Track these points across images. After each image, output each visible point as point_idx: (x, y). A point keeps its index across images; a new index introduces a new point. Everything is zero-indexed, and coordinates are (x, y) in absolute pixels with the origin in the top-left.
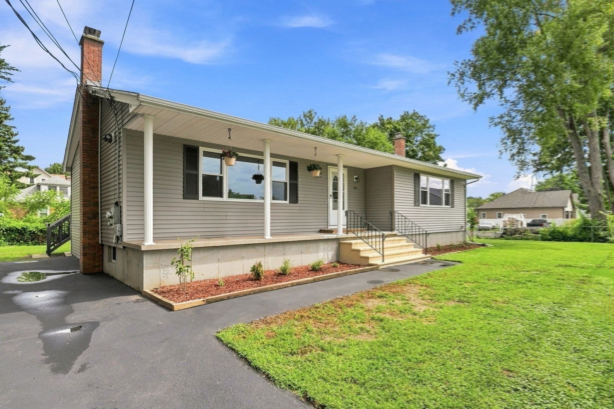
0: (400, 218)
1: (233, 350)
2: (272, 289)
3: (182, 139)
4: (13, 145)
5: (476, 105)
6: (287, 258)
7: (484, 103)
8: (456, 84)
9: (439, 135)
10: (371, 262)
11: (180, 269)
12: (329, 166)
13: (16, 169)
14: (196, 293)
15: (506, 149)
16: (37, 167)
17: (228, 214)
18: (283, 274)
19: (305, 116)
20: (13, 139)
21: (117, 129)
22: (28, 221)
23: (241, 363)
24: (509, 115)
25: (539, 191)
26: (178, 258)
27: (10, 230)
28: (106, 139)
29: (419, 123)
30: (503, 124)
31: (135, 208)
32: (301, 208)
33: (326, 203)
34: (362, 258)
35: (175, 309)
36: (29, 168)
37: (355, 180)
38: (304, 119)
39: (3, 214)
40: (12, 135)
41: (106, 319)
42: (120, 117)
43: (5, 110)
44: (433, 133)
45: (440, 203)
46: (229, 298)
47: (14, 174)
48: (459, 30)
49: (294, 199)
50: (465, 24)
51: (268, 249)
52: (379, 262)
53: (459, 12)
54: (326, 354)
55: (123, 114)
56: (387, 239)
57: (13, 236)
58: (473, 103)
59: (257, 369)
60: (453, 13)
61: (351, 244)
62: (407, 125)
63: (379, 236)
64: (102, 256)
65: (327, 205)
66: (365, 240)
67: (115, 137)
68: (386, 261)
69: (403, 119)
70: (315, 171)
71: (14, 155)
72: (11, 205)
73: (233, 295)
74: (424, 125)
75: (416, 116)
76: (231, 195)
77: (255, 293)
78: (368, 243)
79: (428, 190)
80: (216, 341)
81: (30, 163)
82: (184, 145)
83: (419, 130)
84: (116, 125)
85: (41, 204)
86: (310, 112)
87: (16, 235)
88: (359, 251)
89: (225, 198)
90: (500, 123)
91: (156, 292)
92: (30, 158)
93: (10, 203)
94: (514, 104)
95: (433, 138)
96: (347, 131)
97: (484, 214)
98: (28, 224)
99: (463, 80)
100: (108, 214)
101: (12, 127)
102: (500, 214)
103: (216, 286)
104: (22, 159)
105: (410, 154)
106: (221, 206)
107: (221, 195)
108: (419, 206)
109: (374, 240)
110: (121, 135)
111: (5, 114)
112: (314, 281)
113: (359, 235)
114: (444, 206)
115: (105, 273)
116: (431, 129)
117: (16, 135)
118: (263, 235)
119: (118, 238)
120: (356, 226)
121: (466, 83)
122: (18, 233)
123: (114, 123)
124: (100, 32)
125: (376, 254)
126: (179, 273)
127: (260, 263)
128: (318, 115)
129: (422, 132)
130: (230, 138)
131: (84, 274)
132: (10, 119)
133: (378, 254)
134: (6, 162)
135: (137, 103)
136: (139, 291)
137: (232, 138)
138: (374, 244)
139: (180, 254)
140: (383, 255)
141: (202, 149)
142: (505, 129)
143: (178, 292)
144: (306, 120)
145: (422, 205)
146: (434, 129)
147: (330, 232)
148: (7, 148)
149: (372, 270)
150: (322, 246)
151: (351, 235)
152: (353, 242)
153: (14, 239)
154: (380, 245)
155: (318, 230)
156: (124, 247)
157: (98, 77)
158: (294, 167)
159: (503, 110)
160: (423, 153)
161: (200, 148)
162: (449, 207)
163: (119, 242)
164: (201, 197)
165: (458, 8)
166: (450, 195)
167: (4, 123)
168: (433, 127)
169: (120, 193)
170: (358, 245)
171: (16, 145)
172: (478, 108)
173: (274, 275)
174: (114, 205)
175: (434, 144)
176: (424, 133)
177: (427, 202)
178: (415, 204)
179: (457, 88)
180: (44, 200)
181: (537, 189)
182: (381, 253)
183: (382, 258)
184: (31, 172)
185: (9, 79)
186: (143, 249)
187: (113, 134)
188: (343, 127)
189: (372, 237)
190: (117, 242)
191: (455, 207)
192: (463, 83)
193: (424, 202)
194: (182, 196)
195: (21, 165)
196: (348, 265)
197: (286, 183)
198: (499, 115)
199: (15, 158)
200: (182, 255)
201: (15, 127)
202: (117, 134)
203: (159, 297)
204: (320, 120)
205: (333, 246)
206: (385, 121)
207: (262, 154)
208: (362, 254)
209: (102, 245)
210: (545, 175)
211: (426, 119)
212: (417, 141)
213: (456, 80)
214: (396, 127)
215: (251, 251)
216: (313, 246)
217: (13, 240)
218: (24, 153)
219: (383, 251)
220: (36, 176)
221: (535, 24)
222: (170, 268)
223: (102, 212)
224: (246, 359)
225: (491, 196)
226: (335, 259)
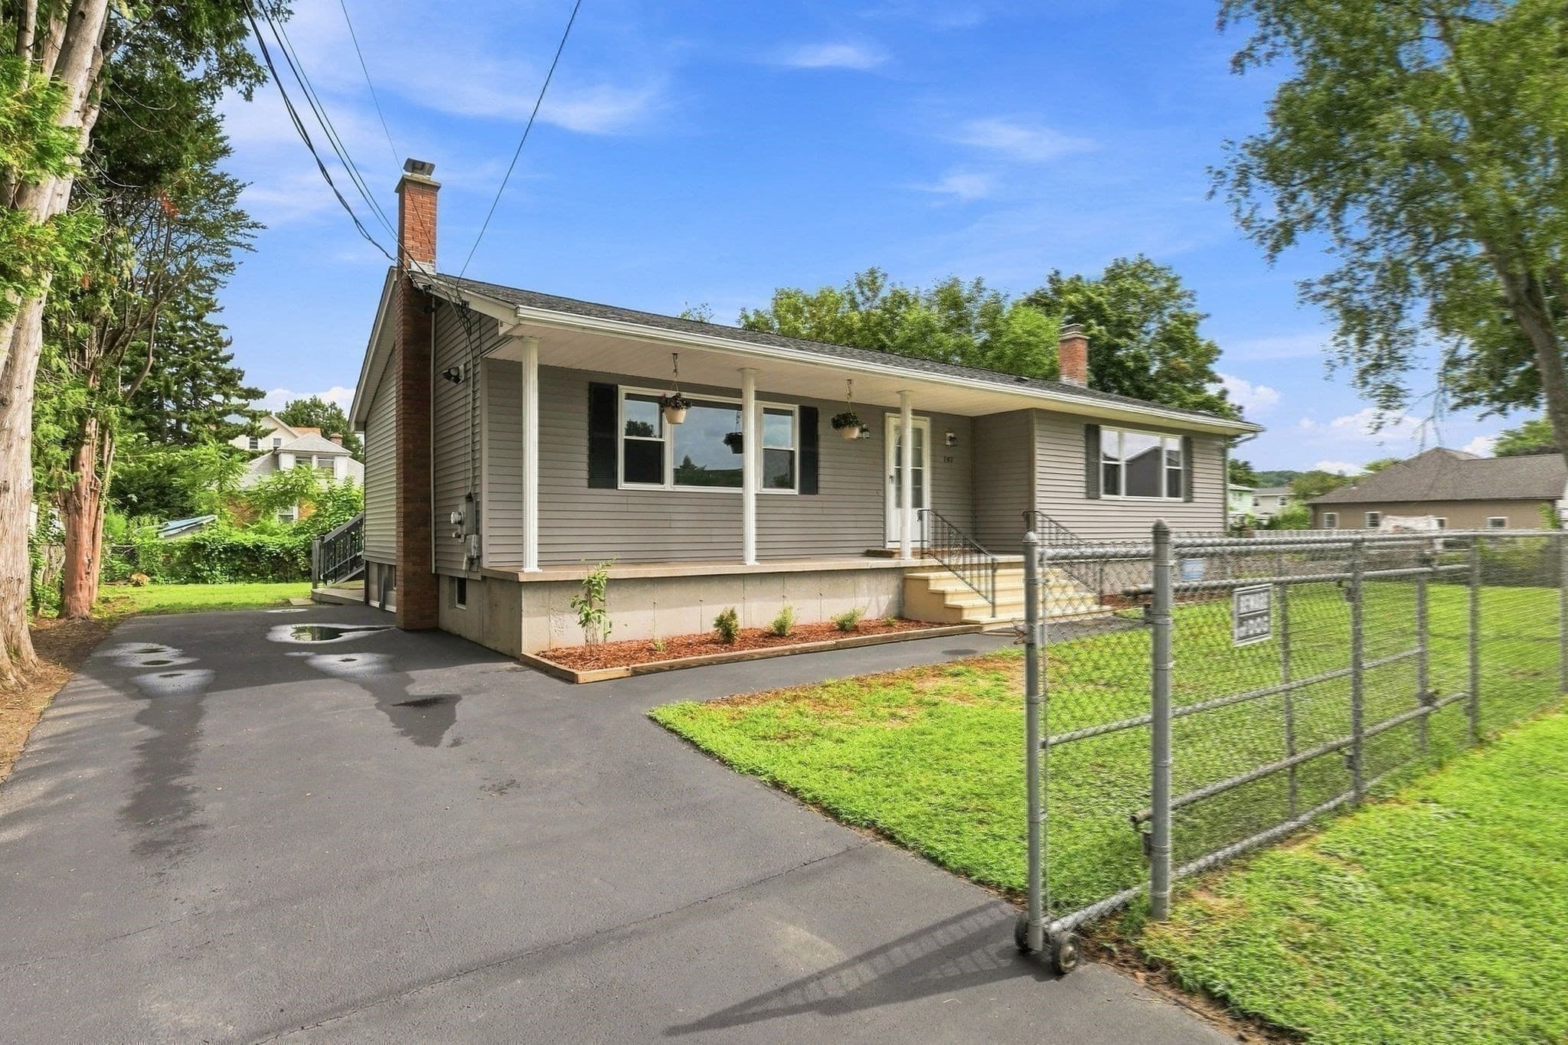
0: (1047, 524)
1: (673, 731)
2: (751, 658)
3: (587, 372)
4: (224, 366)
5: (1276, 248)
6: (788, 603)
7: (1297, 244)
8: (1231, 196)
9: (1207, 316)
10: (967, 616)
11: (587, 615)
12: (888, 414)
13: (227, 419)
14: (615, 660)
15: (1346, 359)
16: (267, 414)
17: (674, 517)
18: (779, 633)
19: (860, 284)
20: (221, 355)
21: (470, 357)
22: (262, 531)
23: (685, 747)
24: (1349, 274)
25: (1509, 453)
26: (582, 598)
27: (232, 551)
28: (448, 376)
29: (1153, 287)
30: (1333, 297)
31: (507, 506)
32: (825, 505)
33: (881, 493)
34: (949, 611)
35: (581, 680)
36: (254, 416)
37: (948, 443)
38: (857, 291)
39: (216, 517)
40: (221, 345)
41: (469, 691)
42: (477, 335)
43: (206, 292)
44: (1190, 311)
45: (1155, 492)
46: (671, 668)
47: (225, 431)
48: (1238, 63)
49: (810, 486)
50: (1251, 48)
51: (751, 587)
52: (984, 617)
53: (1237, 18)
54: (817, 739)
55: (483, 330)
56: (1000, 572)
57: (238, 563)
58: (1269, 242)
59: (708, 753)
60: (1222, 25)
61: (927, 580)
62: (1124, 294)
63: (986, 564)
64: (437, 598)
65: (884, 497)
66: (960, 573)
67: (466, 372)
68: (1002, 616)
69: (1113, 276)
70: (847, 428)
71: (226, 389)
72: (232, 498)
73: (679, 663)
74: (1168, 290)
75: (1146, 270)
76: (682, 477)
77: (720, 662)
78: (963, 579)
79: (1122, 463)
80: (648, 722)
81: (255, 405)
82: (591, 384)
83: (1154, 305)
84: (469, 349)
85: (285, 496)
86: (872, 272)
87: (243, 562)
88: (943, 594)
89: (669, 485)
90: (1325, 295)
91: (545, 657)
92: (254, 394)
93: (230, 494)
94: (1364, 248)
95: (1188, 324)
96: (960, 318)
97: (1331, 517)
98: (265, 538)
99: (1247, 185)
100: (454, 517)
101: (219, 327)
102: (1374, 517)
103: (650, 650)
104: (240, 397)
105: (1129, 367)
106: (657, 501)
107: (659, 478)
108: (1098, 498)
109: (975, 572)
110: (479, 369)
111: (207, 300)
112: (837, 647)
113: (946, 561)
114: (1165, 498)
115: (441, 631)
116: (1186, 300)
117: (229, 343)
118: (741, 560)
119: (471, 561)
120: (939, 542)
121: (1254, 192)
122: (247, 555)
123: (464, 345)
124: (432, 166)
125: (981, 602)
126: (583, 623)
127: (732, 612)
128: (890, 280)
129: (1160, 309)
130: (675, 371)
131: (406, 630)
132: (215, 311)
133: (983, 602)
134: (206, 403)
135: (513, 321)
136: (513, 655)
137: (679, 370)
138: (975, 580)
139: (586, 591)
140: (993, 604)
141: (623, 390)
142: (1337, 312)
143: (582, 657)
144: (862, 293)
145: (1104, 496)
146: (1194, 300)
147: (889, 554)
148: (210, 373)
149: (966, 632)
150: (864, 582)
151: (930, 561)
152: (932, 575)
153: (240, 568)
154: (986, 584)
155: (863, 550)
156: (484, 578)
157: (430, 254)
158: (809, 419)
159: (1337, 263)
160: (1164, 361)
161: (620, 386)
162: (1181, 499)
163: (475, 568)
164: (623, 485)
165: (1233, 11)
166: (1183, 473)
167: (204, 320)
168: (1190, 296)
169: (474, 477)
170: (943, 582)
171: (228, 366)
172: (1279, 256)
173: (760, 636)
174: (463, 500)
175: (1193, 338)
176: (1166, 312)
177: (1120, 489)
178: (1087, 493)
179: (1234, 208)
180: (293, 487)
181: (1502, 450)
182: (990, 599)
183: (990, 610)
184: (257, 425)
185: (248, 247)
186: (522, 578)
187: (462, 367)
188: (950, 308)
189: (972, 567)
190: (470, 570)
191: (1196, 500)
192: (1246, 194)
193: (1112, 488)
194: (585, 483)
195: (238, 411)
196: (918, 623)
197: (792, 453)
198: (1322, 277)
199: (227, 396)
200: (589, 591)
201: (224, 327)
202: (470, 366)
203: (552, 663)
204: (895, 293)
205: (891, 584)
206: (1065, 284)
207: (738, 393)
208: (950, 601)
209: (437, 576)
210: (1484, 416)
211: (1173, 276)
212: (1147, 333)
213: (1228, 186)
214: (1090, 300)
215: (717, 588)
216: (848, 582)
217: (237, 571)
218: (243, 384)
219: (994, 597)
220: (266, 433)
221: (1438, 38)
222: (567, 616)
223: (438, 513)
224: (693, 742)
225: (1370, 468)
226: (894, 612)
